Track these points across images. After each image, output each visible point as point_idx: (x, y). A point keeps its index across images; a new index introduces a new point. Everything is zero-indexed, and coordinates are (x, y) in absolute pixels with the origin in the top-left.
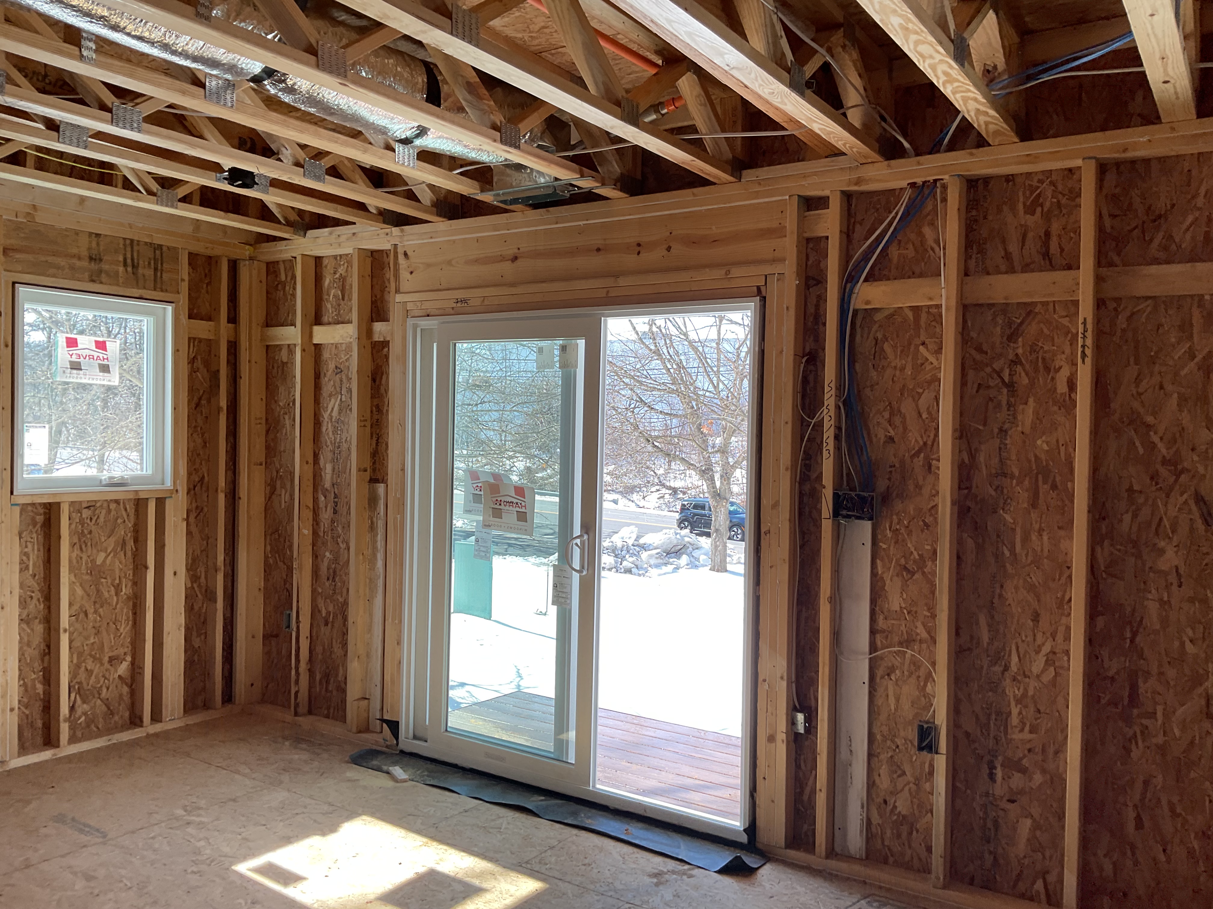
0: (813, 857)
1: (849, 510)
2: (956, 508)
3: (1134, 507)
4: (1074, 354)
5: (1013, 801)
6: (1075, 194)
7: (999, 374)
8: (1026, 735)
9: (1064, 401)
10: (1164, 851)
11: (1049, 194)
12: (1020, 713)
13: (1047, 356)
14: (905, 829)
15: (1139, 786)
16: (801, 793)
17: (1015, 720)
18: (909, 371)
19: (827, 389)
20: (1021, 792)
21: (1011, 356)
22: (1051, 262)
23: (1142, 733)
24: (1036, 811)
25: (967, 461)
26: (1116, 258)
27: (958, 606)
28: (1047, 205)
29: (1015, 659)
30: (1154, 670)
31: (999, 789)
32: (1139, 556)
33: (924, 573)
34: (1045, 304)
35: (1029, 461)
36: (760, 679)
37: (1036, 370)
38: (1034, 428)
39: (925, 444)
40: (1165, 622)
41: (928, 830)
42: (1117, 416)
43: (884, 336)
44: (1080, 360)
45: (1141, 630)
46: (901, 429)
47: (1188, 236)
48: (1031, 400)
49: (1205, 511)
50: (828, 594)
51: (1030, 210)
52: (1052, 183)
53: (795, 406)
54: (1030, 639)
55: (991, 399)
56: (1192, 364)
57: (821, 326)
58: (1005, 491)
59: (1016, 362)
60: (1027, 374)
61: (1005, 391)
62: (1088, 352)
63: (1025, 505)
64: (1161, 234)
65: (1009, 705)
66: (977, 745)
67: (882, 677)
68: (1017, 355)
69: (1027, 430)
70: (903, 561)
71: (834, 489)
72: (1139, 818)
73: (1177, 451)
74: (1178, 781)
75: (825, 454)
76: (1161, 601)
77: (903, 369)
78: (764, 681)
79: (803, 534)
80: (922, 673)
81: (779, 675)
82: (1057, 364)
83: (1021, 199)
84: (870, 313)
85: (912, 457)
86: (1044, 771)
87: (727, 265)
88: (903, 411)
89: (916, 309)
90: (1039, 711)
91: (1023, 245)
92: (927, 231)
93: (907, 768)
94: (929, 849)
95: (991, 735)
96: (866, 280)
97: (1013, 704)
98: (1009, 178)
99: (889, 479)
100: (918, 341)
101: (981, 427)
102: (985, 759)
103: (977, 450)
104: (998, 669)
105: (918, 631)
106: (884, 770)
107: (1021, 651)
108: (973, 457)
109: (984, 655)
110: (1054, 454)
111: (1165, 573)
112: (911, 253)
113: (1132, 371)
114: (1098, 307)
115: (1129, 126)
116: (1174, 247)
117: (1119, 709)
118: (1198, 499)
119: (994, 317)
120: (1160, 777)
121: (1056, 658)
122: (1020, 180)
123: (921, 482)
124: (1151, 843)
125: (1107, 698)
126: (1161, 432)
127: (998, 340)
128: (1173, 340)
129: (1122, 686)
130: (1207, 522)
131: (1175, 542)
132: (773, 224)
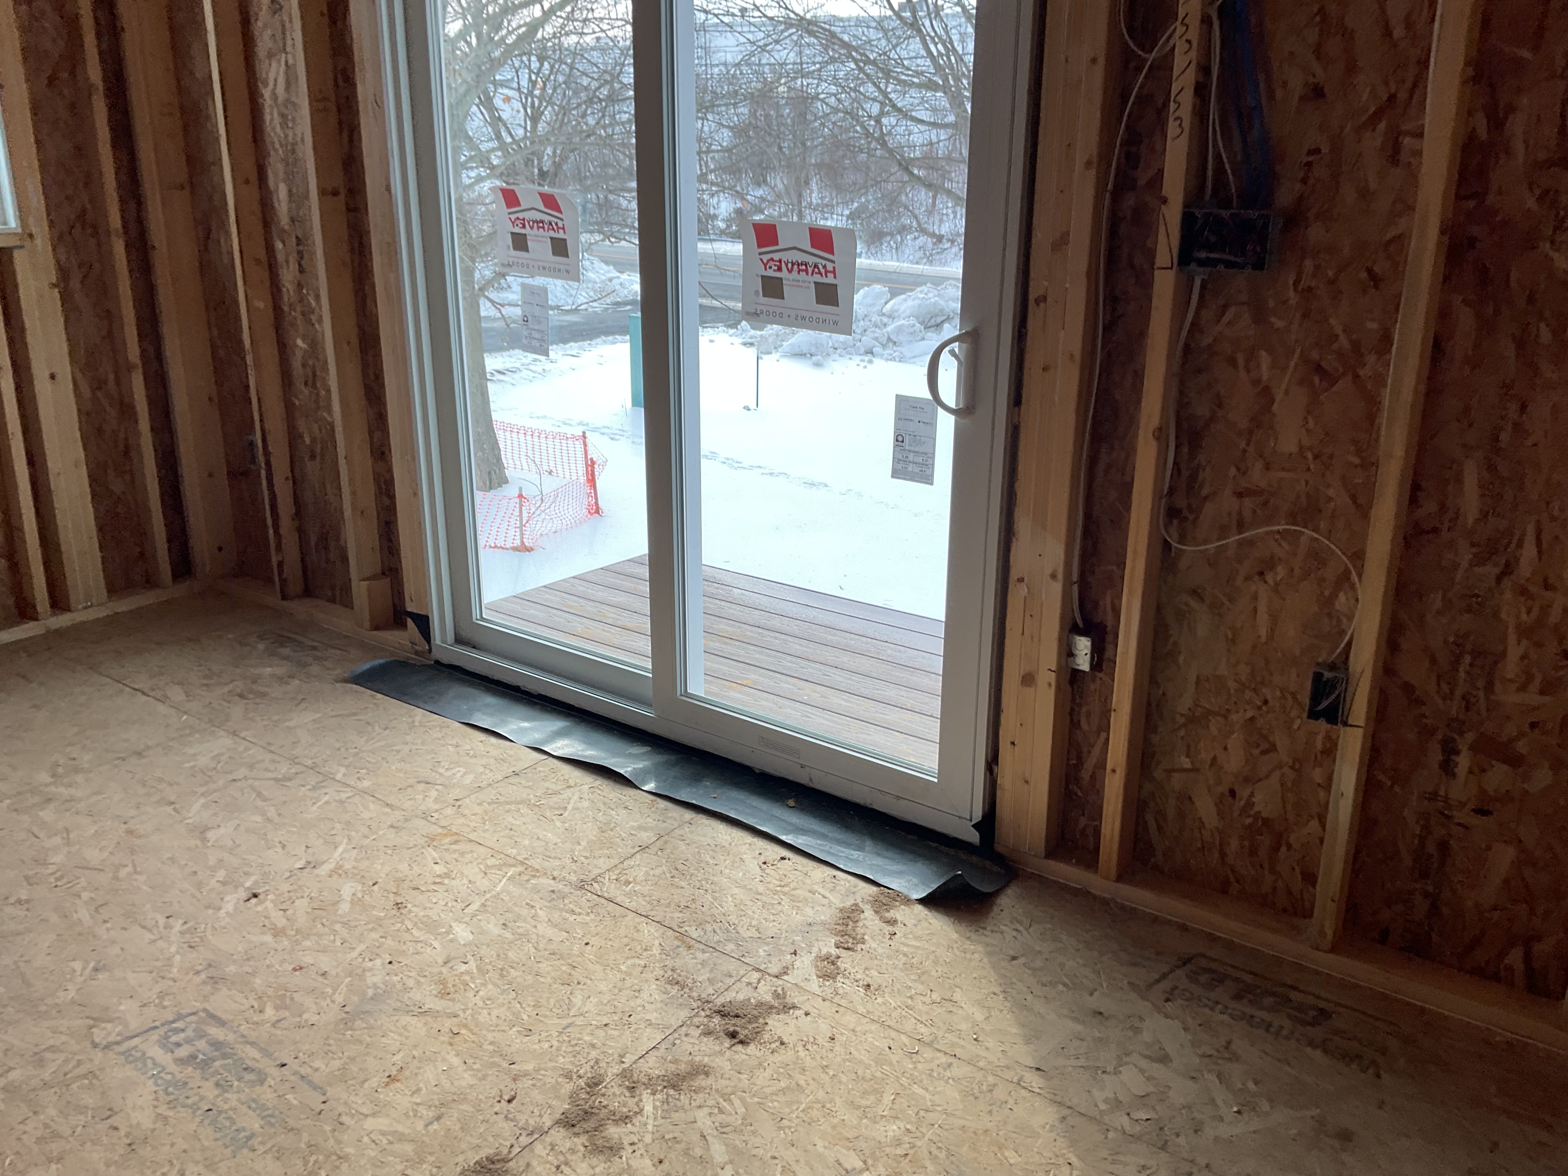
0: (1094, 875)
1: (1211, 248)
5: (1481, 811)
8: (1532, 698)
12: (1525, 656)
16: (1078, 766)
17: (1511, 667)
20: (1504, 798)
24: (1530, 830)
25: (1482, 134)
29: (1529, 551)
31: (1459, 789)
33: (1356, 379)
36: (1014, 575)
41: (1313, 849)
46: (1343, 64)
50: (1155, 422)
53: (1113, 25)
65: (1504, 640)
66: (1425, 709)
67: (1248, 578)
70: (1315, 355)
71: (1186, 205)
75: (1172, 128)
78: (1021, 580)
79: (1113, 300)
80: (1330, 571)
81: (1048, 571)
85: (1359, 130)
88: (1351, 24)
93: (1281, 740)
95: (1458, 693)
97: (1512, 638)
99: (1304, 181)
101: (1526, 54)
102: (1439, 736)
103: (1511, 109)
104: (1491, 570)
105: (1331, 492)
106: (1236, 741)
107: (1546, 538)
108: (1497, 123)
109: (1464, 544)
123: (1375, 185)
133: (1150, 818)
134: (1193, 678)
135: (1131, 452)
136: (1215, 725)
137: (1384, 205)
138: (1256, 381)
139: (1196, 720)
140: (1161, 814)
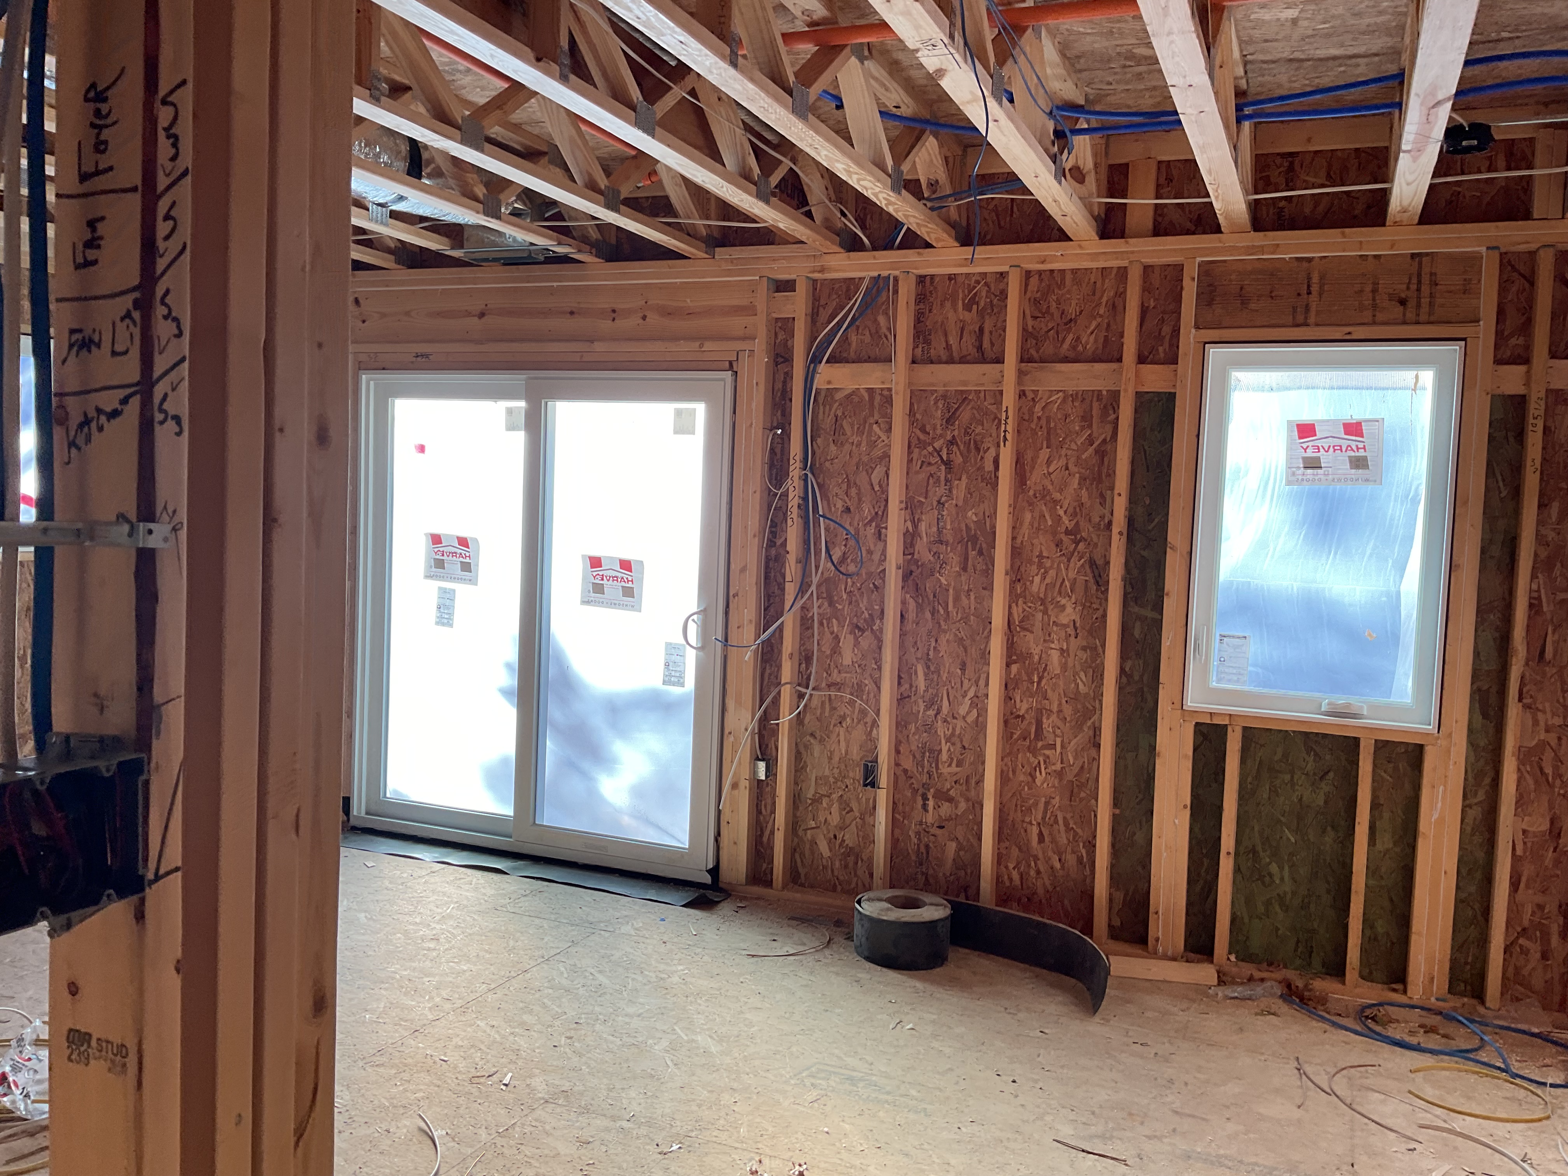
0: (771, 891)
2: (901, 571)
3: (1043, 570)
4: (998, 436)
5: (941, 827)
6: (1004, 296)
7: (939, 453)
8: (954, 769)
9: (991, 478)
10: (1060, 860)
11: (984, 294)
12: (949, 750)
13: (978, 438)
14: (851, 860)
15: (1041, 806)
16: (761, 836)
17: (944, 756)
18: (864, 448)
19: (792, 462)
20: (949, 819)
21: (949, 438)
22: (983, 355)
23: (1045, 762)
24: (960, 832)
25: (911, 530)
26: (1036, 356)
27: (901, 659)
28: (982, 304)
29: (945, 703)
31: (930, 818)
32: (1045, 612)
33: (872, 629)
34: (978, 392)
35: (961, 530)
36: (726, 732)
37: (969, 451)
38: (965, 501)
39: (876, 513)
40: (1064, 667)
41: (871, 859)
42: (1031, 493)
43: (843, 413)
44: (1002, 444)
45: (1046, 674)
46: (856, 499)
47: (1092, 339)
48: (964, 477)
49: (1097, 574)
50: (789, 650)
51: (968, 308)
52: (986, 285)
53: (763, 476)
54: (959, 685)
55: (931, 475)
56: (1091, 450)
57: (788, 402)
58: (942, 556)
59: (953, 442)
60: (961, 454)
61: (943, 467)
62: (1009, 436)
63: (958, 569)
64: (1071, 336)
65: (940, 744)
66: (913, 780)
67: (834, 726)
68: (953, 436)
69: (960, 503)
70: (855, 620)
71: (797, 555)
72: (1041, 834)
73: (1077, 524)
74: (1071, 801)
75: (789, 522)
76: (1062, 651)
77: (859, 445)
78: (730, 733)
79: (768, 596)
80: (868, 720)
81: (743, 728)
82: (985, 446)
83: (961, 296)
84: (831, 391)
85: (865, 525)
86: (968, 800)
87: (701, 338)
88: (858, 483)
89: (870, 391)
90: (964, 748)
91: (961, 339)
92: (881, 319)
93: (854, 805)
94: (871, 875)
95: (925, 770)
96: (828, 362)
97: (943, 742)
98: (951, 277)
99: (845, 545)
100: (872, 420)
101: (923, 500)
102: (920, 792)
103: (920, 520)
104: (931, 713)
105: (866, 682)
106: (835, 808)
107: (951, 697)
108: (915, 526)
109: (920, 701)
110: (980, 524)
111: (1065, 626)
112: (867, 339)
113: (1044, 454)
114: (1020, 397)
115: (1049, 240)
116: (1080, 348)
117: (1027, 743)
118: (1092, 563)
119: (936, 403)
120: (1058, 798)
121: (979, 703)
122: (960, 280)
123: (872, 548)
124: (1050, 853)
125: (1018, 733)
126: (1065, 506)
127: (939, 423)
128: (1077, 428)
129: (1030, 723)
130: (1097, 583)
131: (1073, 600)
132: (745, 302)
133: (797, 856)
134: (813, 779)
135: (779, 667)
136: (825, 801)
137: (876, 557)
138: (832, 633)
139: (816, 801)
140: (802, 855)
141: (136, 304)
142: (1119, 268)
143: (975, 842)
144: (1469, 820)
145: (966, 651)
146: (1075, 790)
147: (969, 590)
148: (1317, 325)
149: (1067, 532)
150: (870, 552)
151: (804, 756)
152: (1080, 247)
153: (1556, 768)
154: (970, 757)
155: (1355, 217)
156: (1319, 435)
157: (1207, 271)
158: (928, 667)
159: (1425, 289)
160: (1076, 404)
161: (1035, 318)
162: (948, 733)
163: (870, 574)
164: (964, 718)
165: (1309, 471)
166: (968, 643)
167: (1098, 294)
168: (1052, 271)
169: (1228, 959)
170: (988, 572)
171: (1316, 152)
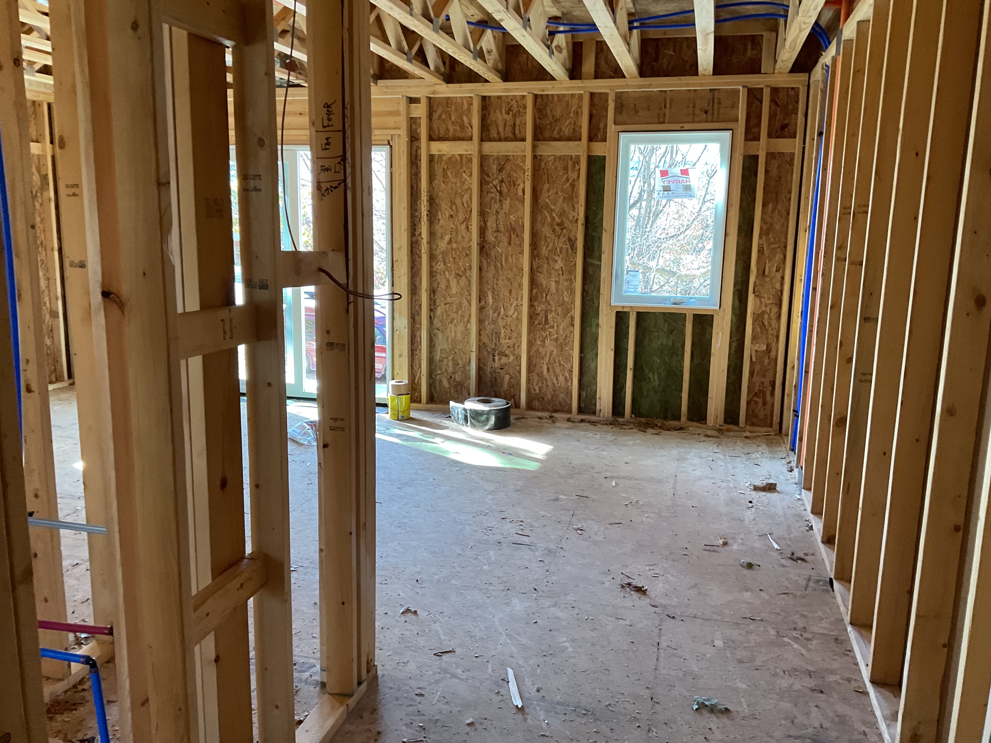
2: (479, 246)
3: (547, 244)
4: (524, 179)
5: (502, 369)
6: (525, 107)
7: (496, 187)
9: (520, 199)
10: (557, 380)
11: (515, 106)
12: (505, 332)
13: (515, 179)
14: (459, 388)
15: (548, 356)
16: (414, 380)
17: (502, 335)
18: (458, 185)
19: (422, 192)
20: (506, 364)
21: (500, 178)
22: (515, 137)
23: (549, 335)
24: (511, 370)
25: (483, 225)
26: (541, 137)
27: (480, 289)
28: (514, 111)
29: (502, 310)
30: (554, 310)
31: (496, 365)
32: (548, 263)
33: (466, 276)
34: (513, 156)
35: (507, 225)
36: (395, 329)
37: (510, 185)
38: (509, 211)
39: (466, 218)
40: (557, 290)
43: (447, 167)
44: (526, 182)
45: (549, 293)
46: (455, 211)
47: (567, 130)
48: (508, 199)
49: (571, 244)
50: (425, 287)
51: (508, 113)
52: (516, 101)
53: (408, 200)
54: (508, 301)
55: (492, 198)
56: (568, 184)
57: (419, 161)
58: (499, 238)
59: (502, 181)
60: (507, 187)
61: (498, 194)
62: (529, 178)
63: (506, 244)
64: (557, 128)
65: (500, 329)
66: (488, 348)
67: (449, 324)
68: (502, 178)
69: (507, 212)
70: (457, 272)
71: (427, 240)
72: (548, 369)
73: (562, 221)
74: (561, 352)
75: (423, 223)
76: (557, 282)
77: (456, 183)
78: (397, 330)
79: (413, 260)
80: (466, 320)
81: (403, 327)
82: (518, 182)
83: (504, 107)
84: (440, 156)
85: (460, 224)
86: (514, 355)
88: (456, 203)
89: (461, 156)
90: (512, 330)
91: (505, 129)
92: (465, 119)
93: (460, 362)
95: (494, 343)
97: (502, 328)
98: (499, 97)
100: (462, 171)
101: (488, 210)
102: (491, 353)
103: (487, 221)
104: (496, 315)
105: (464, 302)
106: (450, 363)
107: (505, 306)
108: (485, 224)
109: (490, 310)
110: (517, 222)
111: (558, 270)
112: (458, 128)
113: (546, 186)
114: (534, 158)
115: (545, 80)
116: (562, 134)
117: (541, 326)
118: (570, 240)
119: (493, 161)
120: (555, 351)
121: (518, 308)
122: (503, 98)
123: (464, 235)
124: (552, 377)
125: (537, 322)
126: (557, 211)
127: (495, 171)
128: (561, 174)
129: (542, 317)
130: (572, 249)
131: (561, 257)
132: (395, 109)
133: (433, 389)
134: (439, 350)
135: (420, 297)
136: (445, 361)
137: (466, 240)
138: (446, 278)
139: (441, 361)
140: (435, 387)
141: (342, 160)
142: (579, 94)
143: (518, 375)
144: (733, 348)
145: (511, 285)
146: (564, 346)
147: (512, 254)
148: (669, 123)
149: (558, 225)
150: (463, 237)
151: (434, 339)
152: (561, 84)
153: (769, 323)
154: (514, 335)
155: (686, 71)
156: (670, 175)
157: (619, 97)
158: (494, 293)
159: (716, 106)
160: (561, 162)
161: (540, 118)
162: (504, 324)
163: (463, 248)
164: (511, 316)
165: (666, 193)
166: (512, 280)
167: (569, 108)
168: (547, 95)
169: (631, 417)
170: (521, 245)
171: (669, 39)
